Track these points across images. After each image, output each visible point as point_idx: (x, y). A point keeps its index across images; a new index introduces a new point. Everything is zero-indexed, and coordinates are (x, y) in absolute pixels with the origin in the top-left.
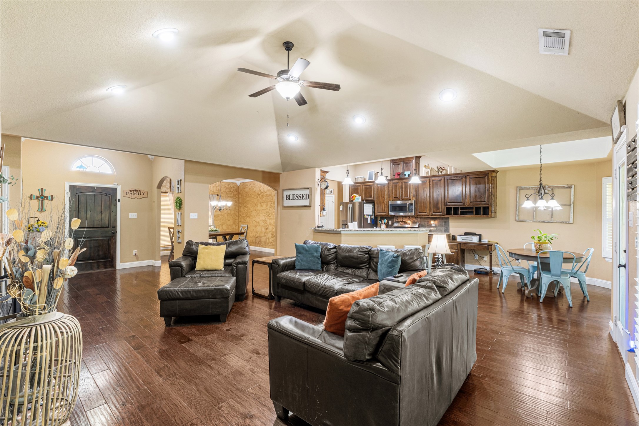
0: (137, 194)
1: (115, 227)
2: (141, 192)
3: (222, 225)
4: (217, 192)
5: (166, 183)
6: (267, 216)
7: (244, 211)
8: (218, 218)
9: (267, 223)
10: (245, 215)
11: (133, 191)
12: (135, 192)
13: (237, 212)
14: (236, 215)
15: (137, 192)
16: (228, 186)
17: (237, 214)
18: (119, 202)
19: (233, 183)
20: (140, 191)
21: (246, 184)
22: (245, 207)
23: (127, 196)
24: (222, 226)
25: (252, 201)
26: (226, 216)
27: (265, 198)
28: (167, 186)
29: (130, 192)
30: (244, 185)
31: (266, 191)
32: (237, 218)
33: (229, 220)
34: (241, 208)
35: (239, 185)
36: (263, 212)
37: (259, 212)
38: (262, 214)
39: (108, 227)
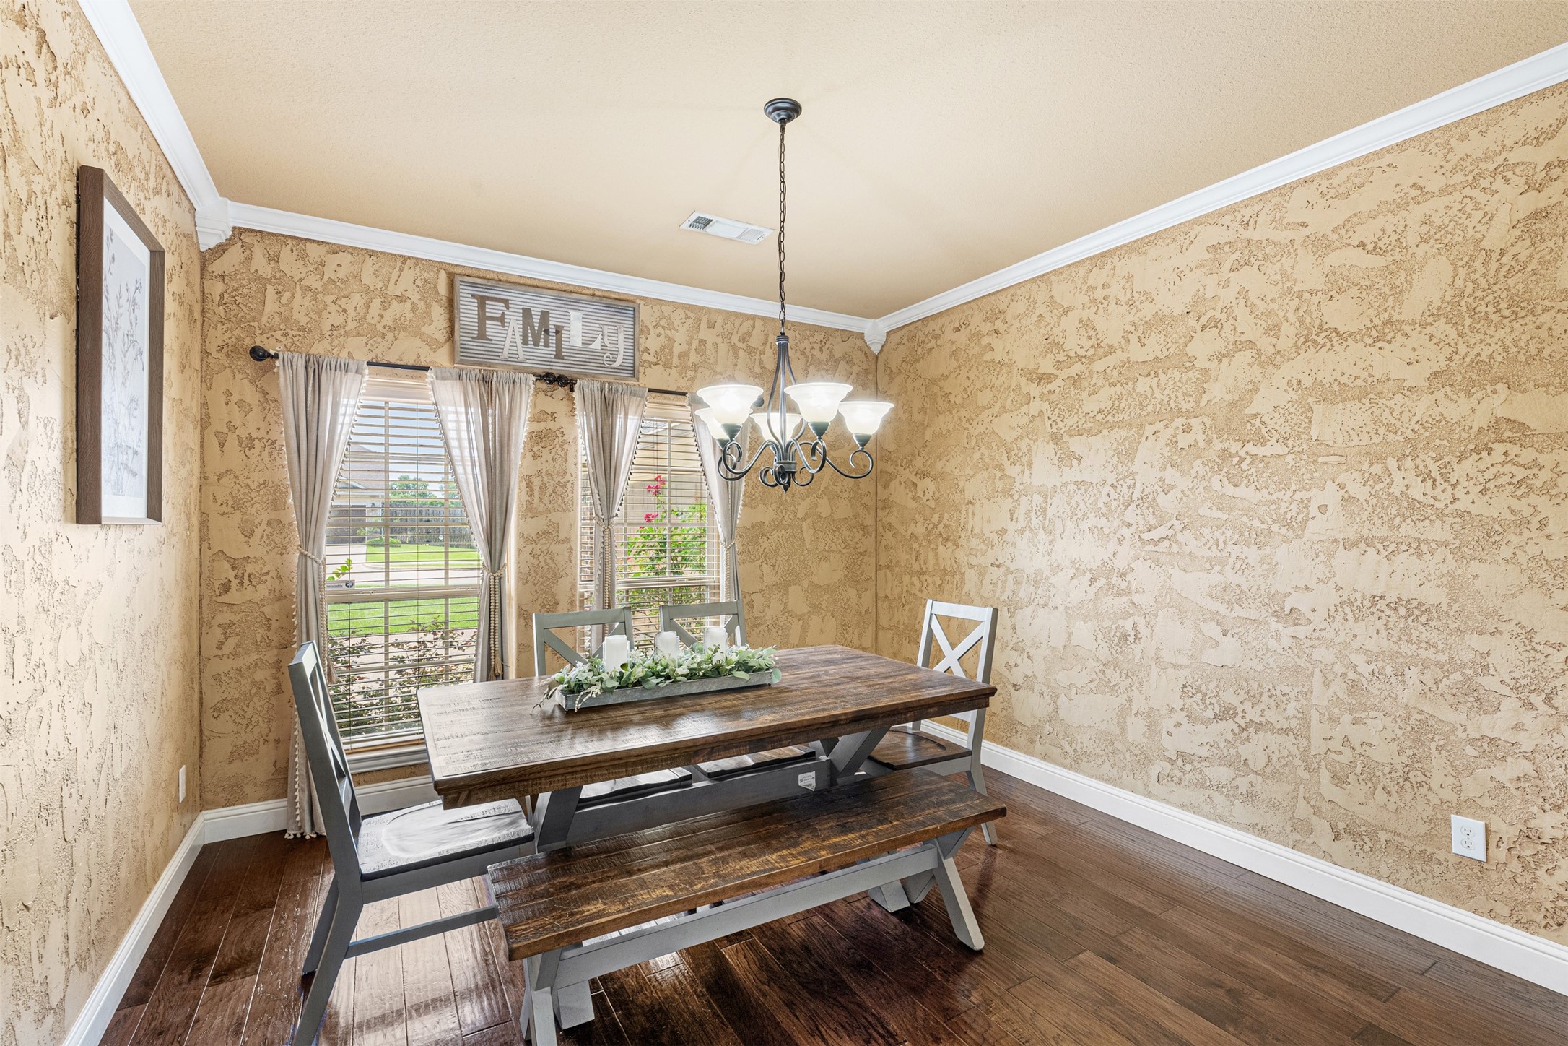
3: (783, 588)
5: (421, 305)
6: (1126, 532)
7: (913, 504)
8: (763, 543)
9: (1127, 592)
10: (920, 530)
13: (865, 506)
14: (864, 528)
16: (816, 352)
17: (869, 521)
19: (846, 335)
21: (934, 327)
22: (924, 476)
24: (786, 593)
25: (976, 430)
26: (808, 534)
27: (1106, 394)
28: (427, 330)
30: (912, 338)
31: (1113, 338)
32: (869, 542)
33: (826, 559)
34: (894, 484)
35: (876, 349)
36: (1082, 506)
37: (1044, 505)
38: (1071, 518)
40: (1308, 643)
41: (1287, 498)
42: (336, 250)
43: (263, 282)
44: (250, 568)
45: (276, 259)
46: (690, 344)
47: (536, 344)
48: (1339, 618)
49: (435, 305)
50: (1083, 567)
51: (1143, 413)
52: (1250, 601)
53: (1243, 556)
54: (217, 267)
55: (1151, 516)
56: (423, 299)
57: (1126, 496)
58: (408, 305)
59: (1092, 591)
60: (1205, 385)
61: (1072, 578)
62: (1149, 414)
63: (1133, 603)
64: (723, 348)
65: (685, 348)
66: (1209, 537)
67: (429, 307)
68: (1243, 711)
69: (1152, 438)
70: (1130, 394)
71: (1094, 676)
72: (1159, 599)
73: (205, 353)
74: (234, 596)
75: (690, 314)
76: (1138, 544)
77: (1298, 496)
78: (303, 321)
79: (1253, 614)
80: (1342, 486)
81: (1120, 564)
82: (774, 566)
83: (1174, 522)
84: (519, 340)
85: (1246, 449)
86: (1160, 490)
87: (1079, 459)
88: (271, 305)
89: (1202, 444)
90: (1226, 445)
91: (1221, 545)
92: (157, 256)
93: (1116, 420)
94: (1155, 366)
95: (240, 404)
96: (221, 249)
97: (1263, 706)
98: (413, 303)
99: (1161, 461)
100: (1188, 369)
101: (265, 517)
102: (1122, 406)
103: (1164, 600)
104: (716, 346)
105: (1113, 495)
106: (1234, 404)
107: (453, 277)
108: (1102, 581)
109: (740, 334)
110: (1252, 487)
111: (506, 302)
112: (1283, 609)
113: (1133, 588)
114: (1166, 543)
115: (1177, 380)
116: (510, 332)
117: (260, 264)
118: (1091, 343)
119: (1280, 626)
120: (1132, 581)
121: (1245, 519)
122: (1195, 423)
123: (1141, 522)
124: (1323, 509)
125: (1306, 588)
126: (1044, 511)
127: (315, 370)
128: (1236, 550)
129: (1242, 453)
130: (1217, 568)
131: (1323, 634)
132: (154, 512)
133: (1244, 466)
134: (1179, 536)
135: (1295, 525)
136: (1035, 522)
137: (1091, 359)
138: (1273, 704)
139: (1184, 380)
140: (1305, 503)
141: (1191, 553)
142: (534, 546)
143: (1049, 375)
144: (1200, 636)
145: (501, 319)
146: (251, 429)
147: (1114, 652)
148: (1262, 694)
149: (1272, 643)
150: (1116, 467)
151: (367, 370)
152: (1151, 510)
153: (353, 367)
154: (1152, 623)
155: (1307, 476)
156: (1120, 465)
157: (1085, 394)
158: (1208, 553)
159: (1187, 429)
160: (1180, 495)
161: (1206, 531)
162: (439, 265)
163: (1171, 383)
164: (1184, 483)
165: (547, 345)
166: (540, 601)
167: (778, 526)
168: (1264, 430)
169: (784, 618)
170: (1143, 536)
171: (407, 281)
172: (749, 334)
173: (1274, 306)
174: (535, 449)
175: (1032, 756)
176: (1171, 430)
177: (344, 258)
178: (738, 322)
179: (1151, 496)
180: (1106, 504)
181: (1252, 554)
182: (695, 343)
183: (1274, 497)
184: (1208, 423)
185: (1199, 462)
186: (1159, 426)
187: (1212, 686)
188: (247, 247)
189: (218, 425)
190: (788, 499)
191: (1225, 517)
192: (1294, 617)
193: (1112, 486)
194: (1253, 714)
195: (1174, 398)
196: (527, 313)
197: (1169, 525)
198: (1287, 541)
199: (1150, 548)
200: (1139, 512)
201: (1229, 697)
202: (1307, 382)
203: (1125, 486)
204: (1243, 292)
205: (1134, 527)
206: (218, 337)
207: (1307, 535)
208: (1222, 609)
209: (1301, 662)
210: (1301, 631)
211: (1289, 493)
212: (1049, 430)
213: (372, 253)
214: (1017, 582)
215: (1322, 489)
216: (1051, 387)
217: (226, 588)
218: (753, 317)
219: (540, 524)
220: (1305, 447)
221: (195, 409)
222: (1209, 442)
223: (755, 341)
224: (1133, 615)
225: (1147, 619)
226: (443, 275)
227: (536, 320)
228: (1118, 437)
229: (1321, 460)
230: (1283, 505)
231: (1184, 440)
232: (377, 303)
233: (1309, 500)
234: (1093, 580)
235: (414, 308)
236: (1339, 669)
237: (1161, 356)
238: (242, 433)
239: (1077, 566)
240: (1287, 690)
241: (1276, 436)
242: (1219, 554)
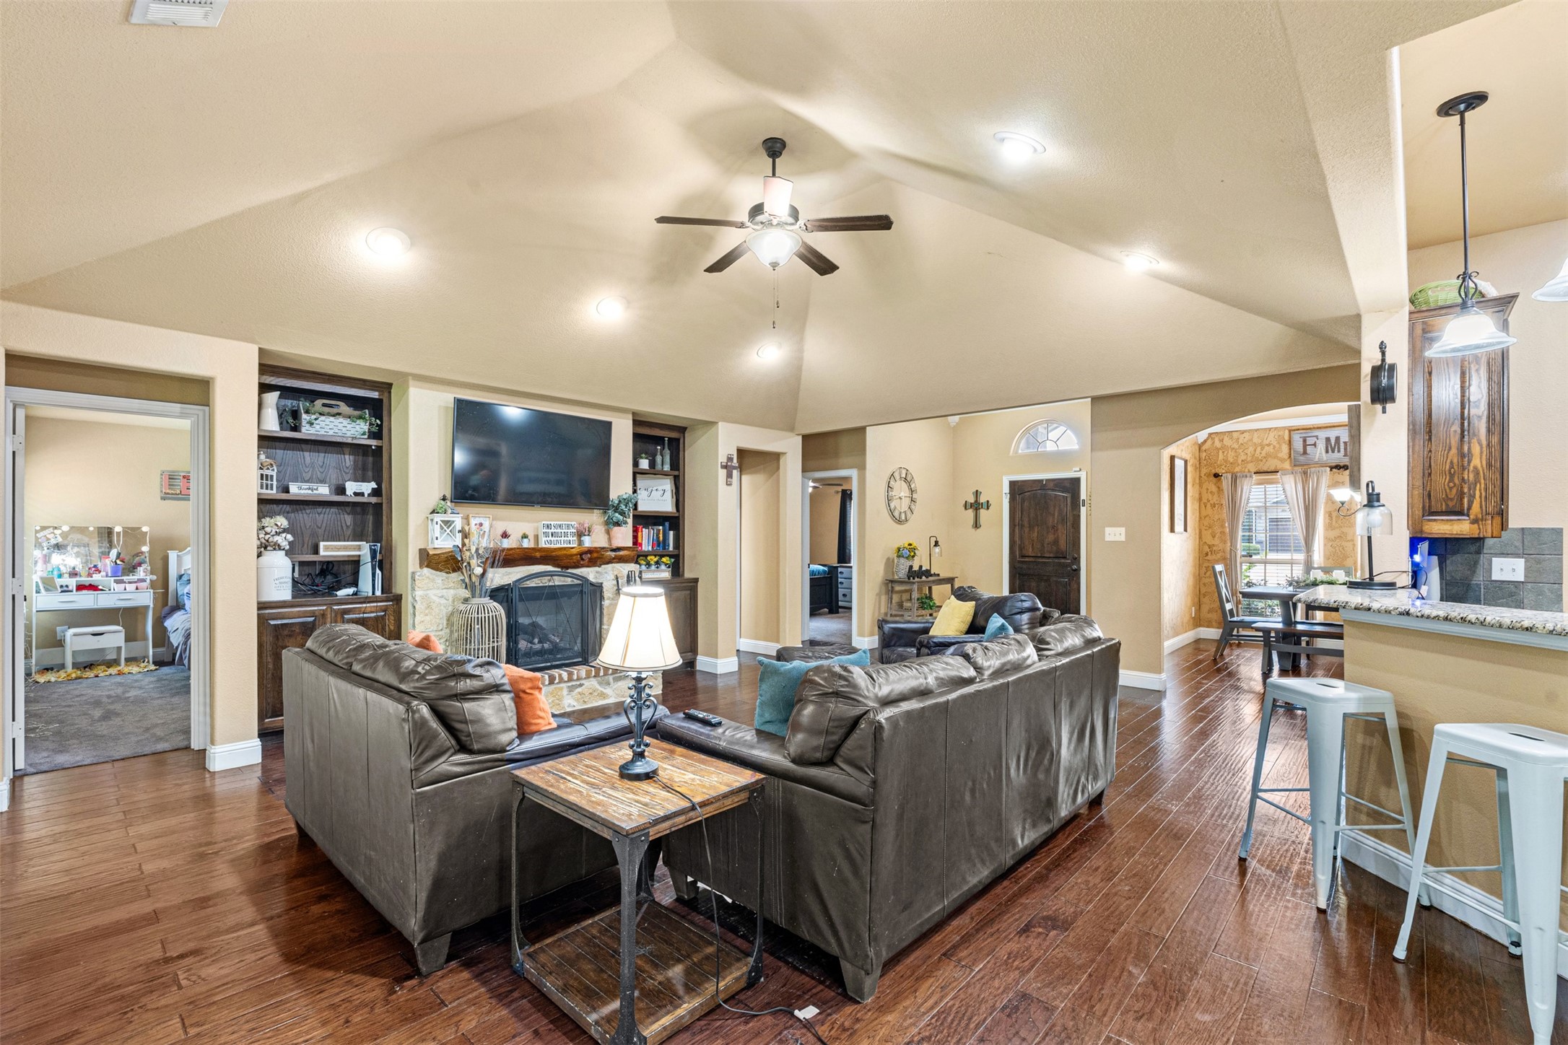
1: (1077, 560)
5: (1277, 446)
18: (1084, 506)
28: (1280, 455)
39: (1065, 558)
42: (1243, 432)
43: (1218, 449)
44: (1214, 548)
45: (1222, 441)
47: (1333, 452)
49: (1284, 444)
54: (1204, 448)
56: (1279, 443)
58: (1272, 446)
67: (1281, 446)
73: (1200, 477)
74: (1209, 557)
78: (1232, 460)
84: (1324, 452)
88: (1221, 457)
92: (1186, 462)
95: (1211, 492)
96: (1205, 441)
101: (1219, 531)
107: (1291, 430)
111: (1317, 437)
116: (1319, 449)
117: (1218, 444)
127: (1235, 479)
132: (1186, 530)
142: (1333, 543)
145: (1315, 445)
146: (1215, 500)
151: (1254, 476)
153: (1248, 475)
162: (1284, 428)
165: (1339, 451)
171: (1271, 438)
177: (1246, 435)
188: (1213, 439)
189: (1204, 500)
196: (1328, 439)
206: (1204, 471)
213: (1257, 430)
217: (1207, 554)
219: (1336, 533)
221: (1197, 496)
226: (1287, 432)
227: (1333, 441)
232: (1259, 449)
235: (1274, 447)
238: (1212, 502)
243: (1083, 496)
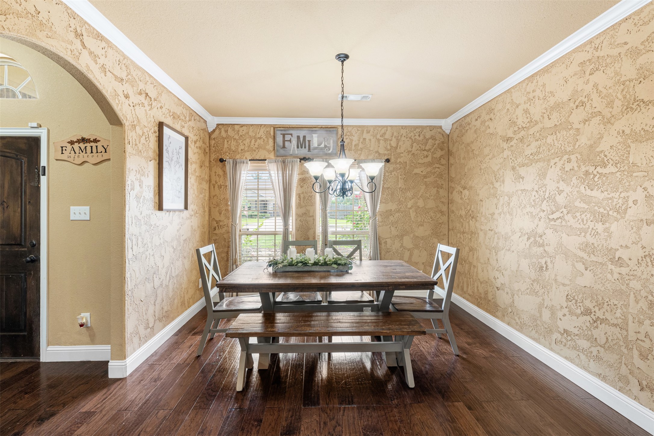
0: (89, 149)
1: (36, 247)
2: (99, 144)
3: (401, 237)
4: (386, 152)
5: (266, 139)
6: (542, 214)
7: (460, 201)
8: (391, 218)
9: (542, 245)
10: (463, 213)
11: (79, 141)
12: (82, 145)
13: (443, 202)
14: (442, 212)
15: (88, 145)
16: (417, 137)
17: (445, 209)
18: (44, 175)
19: (432, 128)
20: (95, 141)
21: (468, 119)
22: (465, 188)
23: (64, 157)
24: (402, 239)
25: (484, 166)
26: (413, 214)
27: (534, 144)
28: (267, 147)
29: (69, 147)
30: (461, 126)
31: (537, 117)
32: (445, 218)
33: (422, 225)
34: (454, 192)
35: (448, 132)
36: (524, 202)
37: (509, 201)
38: (520, 207)
39: (20, 245)
40: (627, 277)
41: (617, 196)
42: (242, 126)
43: (224, 139)
44: (221, 223)
45: (226, 131)
46: (359, 141)
47: (302, 148)
48: (644, 264)
49: (270, 138)
50: (524, 232)
51: (550, 154)
52: (599, 252)
53: (595, 228)
54: (213, 136)
55: (553, 207)
56: (266, 137)
57: (542, 196)
58: (262, 140)
59: (528, 244)
60: (577, 137)
61: (520, 237)
62: (552, 154)
63: (545, 250)
64: (373, 140)
65: (357, 142)
66: (579, 217)
67: (268, 140)
68: (595, 312)
69: (554, 166)
70: (544, 145)
71: (529, 286)
72: (556, 249)
73: (210, 161)
74: (217, 231)
75: (359, 129)
76: (547, 221)
77: (623, 195)
78: (234, 149)
79: (600, 260)
80: (645, 189)
81: (540, 231)
82: (396, 227)
83: (564, 210)
84: (296, 147)
85: (597, 170)
86: (557, 193)
87: (523, 178)
88: (226, 146)
89: (576, 169)
90: (587, 168)
91: (585, 222)
93: (538, 158)
94: (556, 129)
95: (218, 175)
96: (214, 131)
97: (604, 310)
98: (264, 139)
99: (557, 178)
100: (570, 129)
101: (224, 208)
102: (541, 150)
103: (559, 250)
104: (370, 140)
105: (537, 196)
106: (591, 146)
107: (275, 128)
108: (532, 239)
109: (381, 134)
110: (600, 190)
111: (291, 134)
112: (614, 258)
113: (545, 243)
114: (560, 220)
115: (565, 135)
116: (293, 145)
117: (223, 134)
118: (528, 120)
119: (613, 267)
120: (545, 239)
121: (596, 208)
122: (573, 157)
123: (549, 210)
124: (635, 202)
125: (627, 247)
126: (509, 204)
127: (235, 164)
128: (591, 225)
129: (595, 173)
130: (583, 234)
131: (635, 273)
133: (596, 179)
134: (566, 217)
135: (621, 211)
136: (505, 209)
137: (528, 128)
138: (609, 310)
139: (568, 135)
140: (626, 199)
141: (571, 226)
142: (301, 218)
143: (511, 138)
144: (575, 270)
145: (290, 141)
146: (221, 182)
147: (537, 275)
148: (604, 303)
149: (609, 276)
150: (538, 182)
151: (249, 162)
152: (553, 203)
153: (245, 162)
154: (553, 261)
155: (627, 184)
156: (540, 181)
157: (525, 146)
158: (579, 226)
159: (569, 161)
160: (566, 195)
161: (578, 214)
162: (271, 126)
163: (562, 137)
164: (568, 189)
165: (305, 148)
166: (303, 237)
167: (398, 211)
168: (606, 159)
169: (401, 249)
170: (550, 217)
171: (262, 133)
172: (385, 133)
173: (611, 91)
174: (301, 184)
175: (504, 322)
176: (562, 162)
177: (244, 128)
178: (380, 129)
179: (553, 196)
180: (534, 201)
181: (600, 227)
182: (361, 140)
183: (610, 196)
184: (579, 157)
185: (575, 178)
186: (557, 160)
187: (580, 296)
188: (220, 129)
189: (213, 182)
190: (403, 200)
191: (586, 207)
192: (619, 262)
193: (536, 191)
194: (599, 314)
195: (563, 145)
196: (298, 137)
197: (561, 211)
198: (617, 220)
199: (552, 223)
200: (548, 204)
201: (588, 303)
202: (627, 131)
203: (542, 191)
204: (596, 86)
205: (546, 212)
206: (213, 156)
207: (627, 215)
208: (585, 256)
209: (624, 288)
210: (624, 270)
211: (618, 194)
212: (511, 165)
213: (252, 125)
214: (498, 239)
215: (635, 191)
216: (512, 143)
217: (215, 229)
218: (387, 126)
219: (303, 210)
220: (626, 167)
221: (207, 177)
222: (579, 167)
223: (387, 136)
224: (545, 257)
225: (551, 259)
226: (272, 128)
227: (301, 139)
228: (539, 167)
229: (635, 174)
230: (615, 200)
231: (568, 167)
232: (253, 141)
233: (628, 197)
234: (528, 239)
236: (644, 294)
237: (558, 124)
238: (219, 184)
239: (522, 231)
240: (616, 302)
241: (611, 162)
242: (584, 227)
243: (43, 162)
